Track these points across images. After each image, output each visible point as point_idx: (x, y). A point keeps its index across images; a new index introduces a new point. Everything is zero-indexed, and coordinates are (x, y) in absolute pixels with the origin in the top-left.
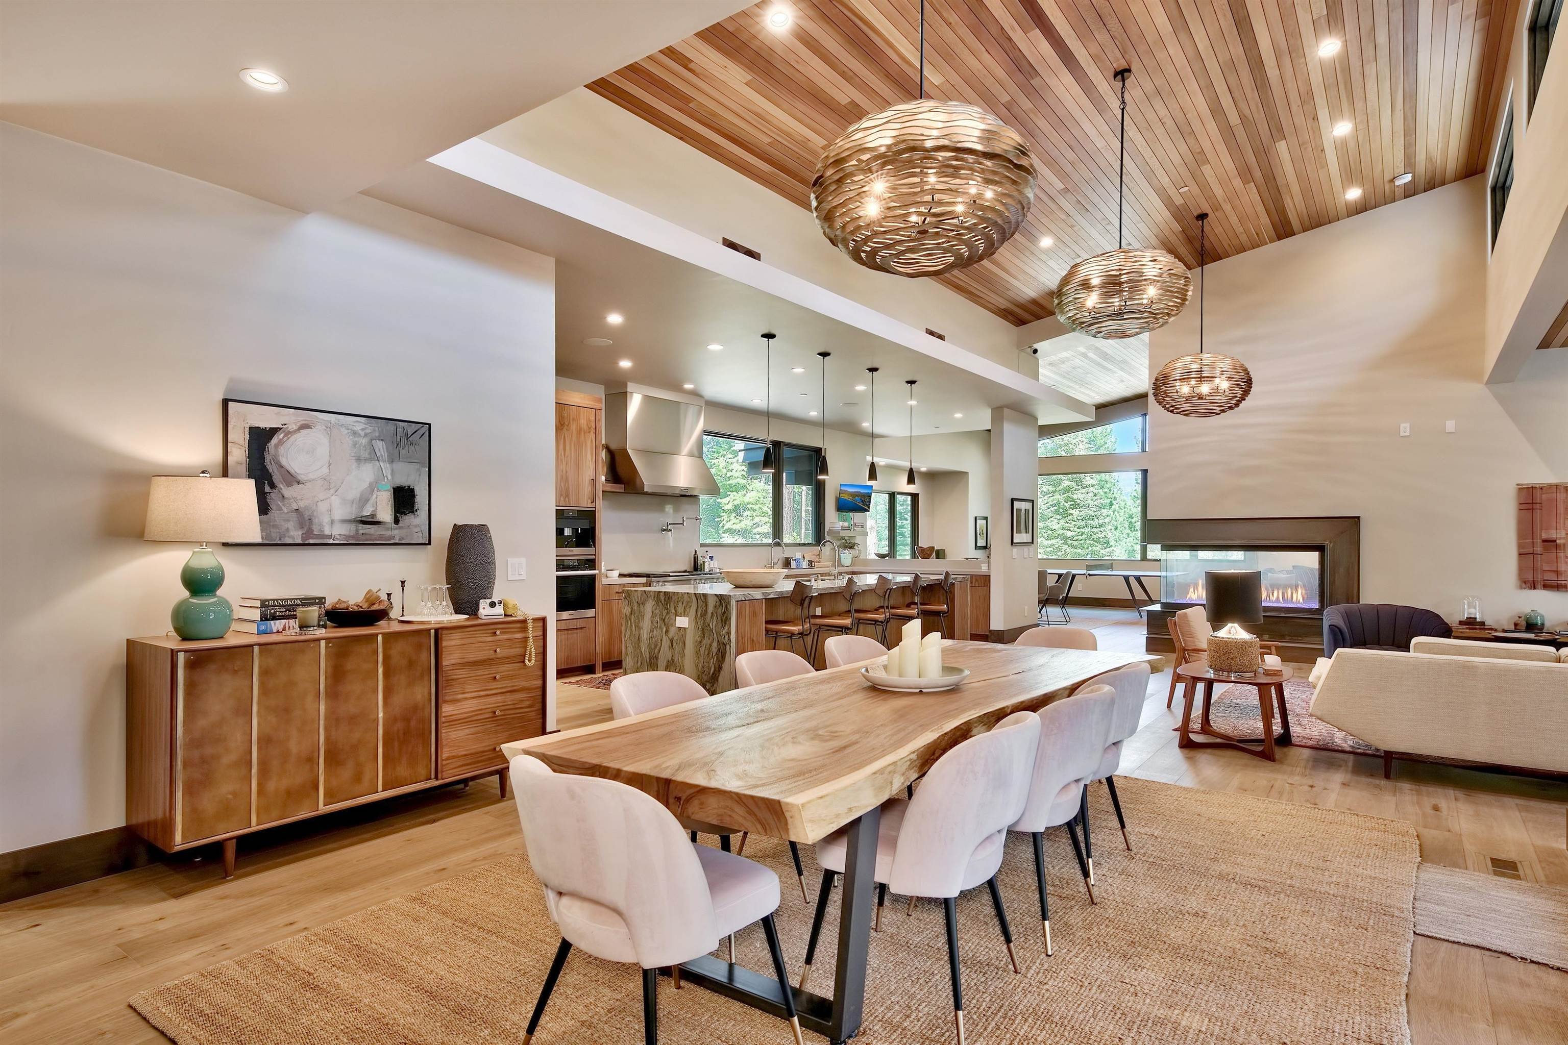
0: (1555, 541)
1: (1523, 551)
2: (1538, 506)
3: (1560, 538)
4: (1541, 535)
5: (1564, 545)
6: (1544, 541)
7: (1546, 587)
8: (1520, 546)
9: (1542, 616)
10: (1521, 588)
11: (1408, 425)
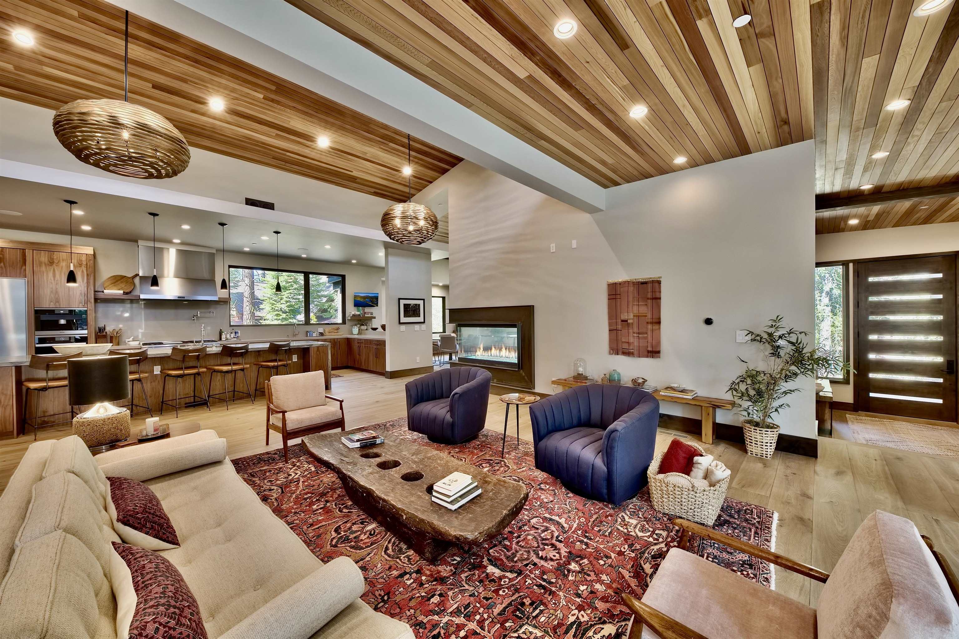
0: (627, 321)
1: (612, 328)
2: (618, 296)
3: (630, 319)
4: (620, 317)
5: (632, 323)
6: (622, 321)
7: (624, 353)
8: (610, 324)
9: (619, 374)
10: (610, 354)
11: (554, 245)
